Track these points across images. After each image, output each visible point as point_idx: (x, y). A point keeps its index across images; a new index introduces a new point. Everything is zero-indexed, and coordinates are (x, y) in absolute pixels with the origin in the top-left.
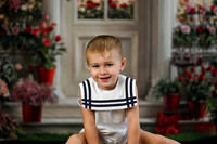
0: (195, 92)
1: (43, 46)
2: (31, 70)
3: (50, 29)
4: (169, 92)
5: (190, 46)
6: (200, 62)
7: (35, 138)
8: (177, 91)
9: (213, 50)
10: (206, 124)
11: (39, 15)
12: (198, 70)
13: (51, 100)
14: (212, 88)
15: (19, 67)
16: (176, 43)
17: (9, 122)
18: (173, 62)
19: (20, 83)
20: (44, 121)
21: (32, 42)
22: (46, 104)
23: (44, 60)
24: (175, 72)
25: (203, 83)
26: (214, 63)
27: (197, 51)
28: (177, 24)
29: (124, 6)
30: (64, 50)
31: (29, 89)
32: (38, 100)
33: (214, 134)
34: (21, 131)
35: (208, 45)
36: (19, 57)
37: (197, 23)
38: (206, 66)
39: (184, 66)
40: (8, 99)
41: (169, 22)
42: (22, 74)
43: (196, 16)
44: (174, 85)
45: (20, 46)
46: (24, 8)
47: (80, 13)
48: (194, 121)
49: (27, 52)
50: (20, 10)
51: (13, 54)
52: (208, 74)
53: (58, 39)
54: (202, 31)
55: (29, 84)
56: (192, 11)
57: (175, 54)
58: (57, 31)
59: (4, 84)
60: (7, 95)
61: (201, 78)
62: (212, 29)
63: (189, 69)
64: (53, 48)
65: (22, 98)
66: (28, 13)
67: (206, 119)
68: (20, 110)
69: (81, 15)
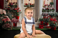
0: (46, 21)
1: (17, 12)
2: (15, 17)
3: (19, 9)
4: (41, 21)
5: (45, 12)
6: (47, 15)
7: (16, 29)
8: (43, 20)
9: (50, 13)
10: (48, 27)
11: (16, 6)
12: (47, 16)
13: (19, 22)
14: (50, 20)
15: (13, 16)
16: (42, 11)
17: (11, 26)
18: (42, 15)
19: (13, 19)
20: (17, 26)
21: (15, 11)
22: (18, 23)
23: (17, 15)
24: (42, 17)
25: (48, 19)
26: (50, 15)
27: (46, 13)
28: (43, 8)
29: (33, 4)
30: (21, 13)
31: (15, 20)
32: (16, 22)
33: (50, 28)
34: (13, 28)
35: (49, 12)
36: (13, 14)
37: (47, 8)
38: (48, 16)
39: (44, 16)
40: (10, 22)
41: (41, 7)
42: (13, 17)
43: (46, 6)
44: (42, 19)
45: (13, 12)
46: (14, 5)
47: (24, 6)
48: (46, 26)
49: (14, 13)
50: (13, 5)
51: (12, 13)
52: (49, 17)
53: (20, 11)
54: (47, 9)
55: (15, 19)
56: (46, 5)
57: (42, 13)
58: (20, 9)
59: (10, 19)
60: (10, 21)
61: (47, 18)
62: (49, 9)
63: (45, 16)
64: (19, 12)
65: (13, 22)
66: (14, 6)
67: (48, 26)
68: (13, 24)
69: (25, 6)
